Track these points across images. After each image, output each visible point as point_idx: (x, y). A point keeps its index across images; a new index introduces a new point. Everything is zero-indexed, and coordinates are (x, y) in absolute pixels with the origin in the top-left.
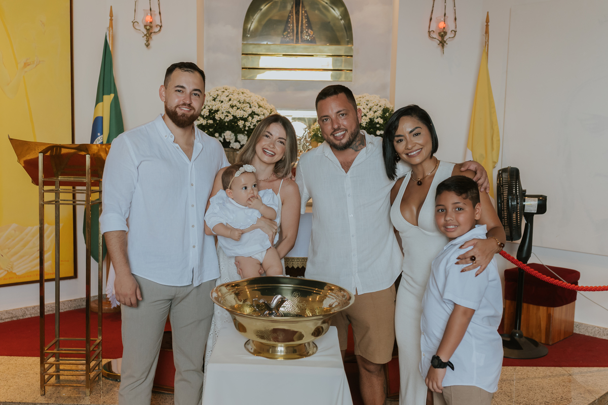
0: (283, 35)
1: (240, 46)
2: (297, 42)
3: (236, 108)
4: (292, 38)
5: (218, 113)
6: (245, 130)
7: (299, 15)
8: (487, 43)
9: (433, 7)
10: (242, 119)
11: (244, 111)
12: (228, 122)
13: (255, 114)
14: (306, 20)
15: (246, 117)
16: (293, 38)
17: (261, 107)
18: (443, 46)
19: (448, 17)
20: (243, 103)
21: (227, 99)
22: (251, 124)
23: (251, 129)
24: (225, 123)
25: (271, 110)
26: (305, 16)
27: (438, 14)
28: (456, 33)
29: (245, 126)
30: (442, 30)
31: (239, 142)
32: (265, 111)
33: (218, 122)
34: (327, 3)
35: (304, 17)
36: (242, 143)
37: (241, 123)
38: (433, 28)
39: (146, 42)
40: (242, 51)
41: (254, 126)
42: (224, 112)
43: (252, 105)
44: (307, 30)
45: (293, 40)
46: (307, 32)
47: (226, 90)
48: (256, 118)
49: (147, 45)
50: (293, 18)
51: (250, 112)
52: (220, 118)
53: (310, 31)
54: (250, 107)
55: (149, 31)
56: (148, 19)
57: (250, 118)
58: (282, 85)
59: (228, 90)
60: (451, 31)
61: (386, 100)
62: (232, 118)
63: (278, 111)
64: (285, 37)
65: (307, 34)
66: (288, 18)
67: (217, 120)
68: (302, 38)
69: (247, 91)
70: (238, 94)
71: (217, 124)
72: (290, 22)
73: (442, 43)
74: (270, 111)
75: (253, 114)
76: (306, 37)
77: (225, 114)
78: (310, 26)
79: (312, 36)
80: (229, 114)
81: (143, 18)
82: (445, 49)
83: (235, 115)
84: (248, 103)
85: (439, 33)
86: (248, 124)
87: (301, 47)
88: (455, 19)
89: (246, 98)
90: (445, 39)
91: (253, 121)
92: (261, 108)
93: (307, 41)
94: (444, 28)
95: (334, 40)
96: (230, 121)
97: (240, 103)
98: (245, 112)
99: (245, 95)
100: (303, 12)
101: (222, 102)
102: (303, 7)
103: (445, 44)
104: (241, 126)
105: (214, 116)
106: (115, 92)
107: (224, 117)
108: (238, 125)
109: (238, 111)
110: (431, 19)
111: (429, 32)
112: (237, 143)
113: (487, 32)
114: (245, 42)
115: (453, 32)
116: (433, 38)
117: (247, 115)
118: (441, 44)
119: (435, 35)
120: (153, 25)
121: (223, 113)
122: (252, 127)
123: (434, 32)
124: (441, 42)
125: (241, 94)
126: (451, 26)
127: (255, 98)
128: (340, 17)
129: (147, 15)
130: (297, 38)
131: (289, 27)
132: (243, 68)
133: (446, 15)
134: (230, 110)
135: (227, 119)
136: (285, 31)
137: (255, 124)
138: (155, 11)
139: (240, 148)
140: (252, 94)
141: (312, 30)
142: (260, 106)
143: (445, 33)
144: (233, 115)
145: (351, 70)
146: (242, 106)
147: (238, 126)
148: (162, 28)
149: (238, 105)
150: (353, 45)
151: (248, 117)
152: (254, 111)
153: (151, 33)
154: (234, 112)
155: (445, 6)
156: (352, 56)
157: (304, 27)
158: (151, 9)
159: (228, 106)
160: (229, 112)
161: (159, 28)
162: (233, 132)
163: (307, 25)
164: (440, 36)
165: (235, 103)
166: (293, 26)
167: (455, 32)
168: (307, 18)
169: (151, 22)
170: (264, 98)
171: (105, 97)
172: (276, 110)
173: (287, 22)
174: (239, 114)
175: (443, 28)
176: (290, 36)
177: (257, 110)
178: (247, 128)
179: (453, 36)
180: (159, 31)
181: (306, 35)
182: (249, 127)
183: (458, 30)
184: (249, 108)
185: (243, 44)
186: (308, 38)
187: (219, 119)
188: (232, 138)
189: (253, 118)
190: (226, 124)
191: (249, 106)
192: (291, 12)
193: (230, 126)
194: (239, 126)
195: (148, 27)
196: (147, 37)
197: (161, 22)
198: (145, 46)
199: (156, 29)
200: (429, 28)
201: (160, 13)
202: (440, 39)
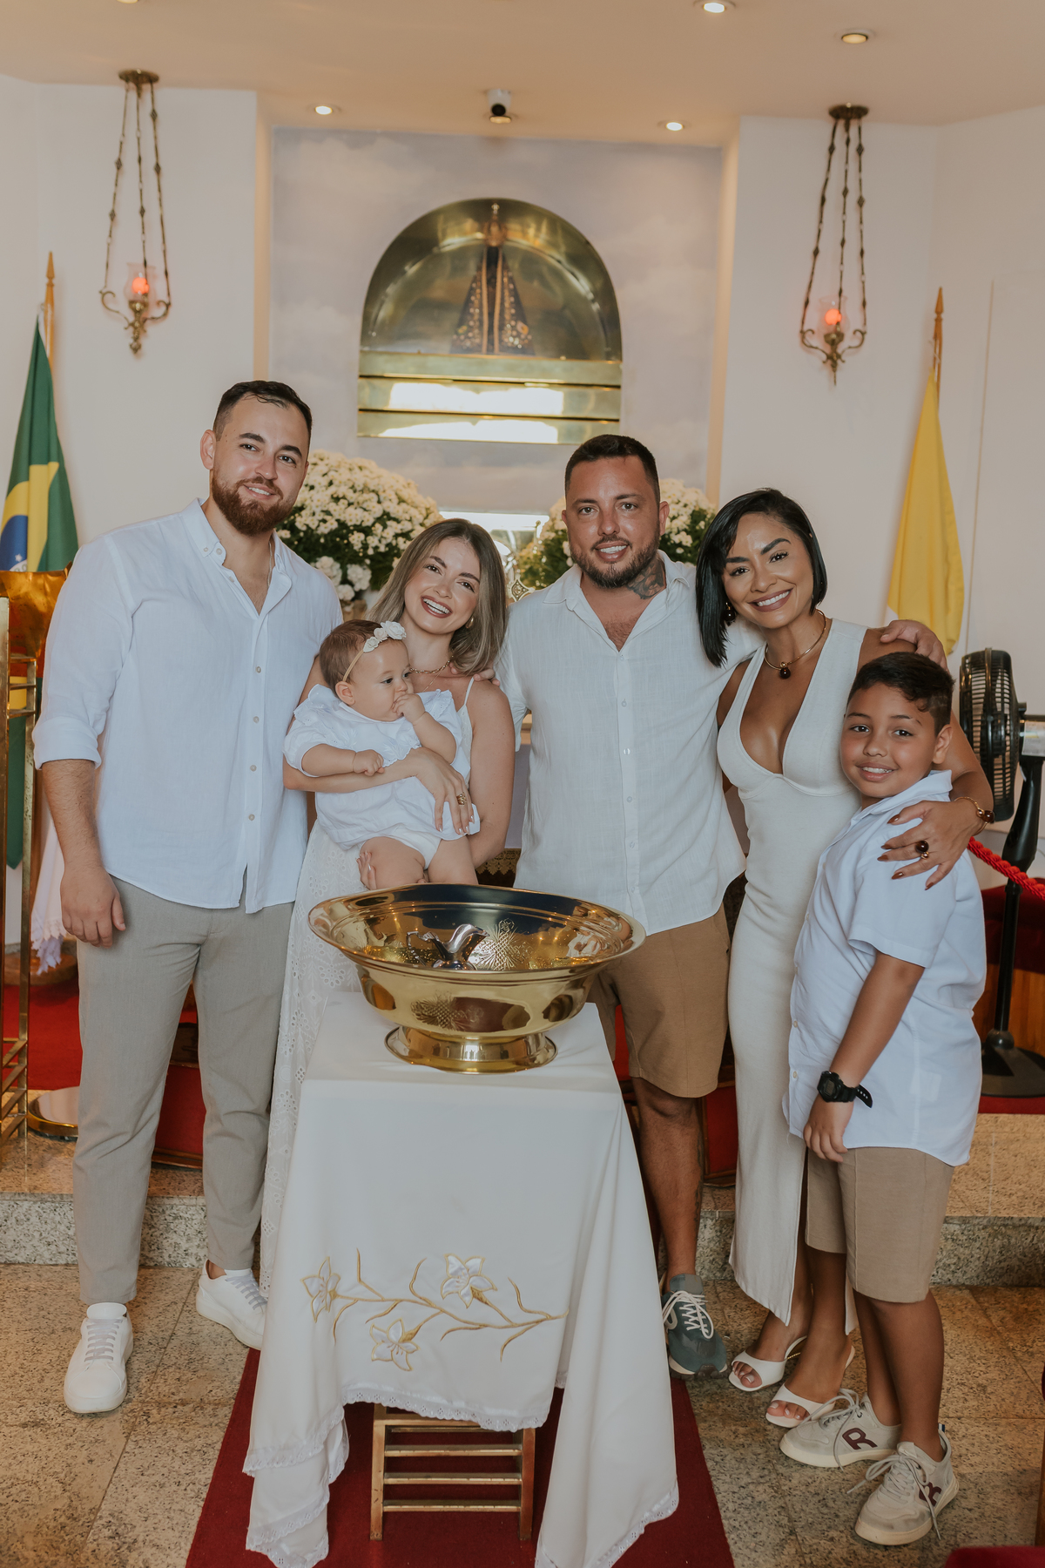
0: (457, 333)
1: (356, 356)
2: (490, 350)
3: (346, 502)
4: (477, 341)
5: (303, 513)
6: (366, 556)
7: (494, 287)
8: (938, 361)
9: (813, 273)
10: (360, 528)
11: (365, 510)
12: (325, 536)
13: (390, 518)
14: (512, 299)
15: (369, 524)
16: (482, 341)
17: (404, 501)
18: (834, 366)
19: (846, 298)
20: (362, 491)
21: (325, 481)
22: (380, 541)
23: (381, 553)
24: (319, 537)
25: (427, 509)
26: (510, 291)
27: (824, 290)
28: (866, 336)
29: (365, 546)
30: (832, 329)
31: (352, 585)
32: (413, 512)
33: (302, 534)
34: (559, 262)
35: (507, 293)
36: (358, 587)
37: (356, 539)
38: (812, 322)
39: (131, 341)
40: (360, 371)
41: (387, 545)
42: (318, 511)
43: (382, 496)
44: (513, 323)
45: (480, 346)
46: (513, 328)
47: (322, 460)
48: (394, 528)
49: (136, 349)
50: (481, 294)
51: (379, 514)
52: (307, 526)
53: (520, 325)
54: (379, 502)
55: (141, 315)
56: (140, 286)
57: (378, 527)
58: (454, 452)
59: (326, 461)
60: (854, 333)
61: (699, 491)
62: (335, 525)
63: (441, 513)
64: (462, 337)
65: (514, 333)
66: (471, 291)
67: (299, 531)
68: (501, 341)
69: (371, 465)
70: (350, 470)
71: (300, 540)
72: (473, 302)
73: (833, 360)
74: (424, 512)
75: (385, 518)
76: (511, 339)
77: (320, 516)
78: (520, 315)
79: (526, 338)
80: (328, 518)
81: (125, 283)
82: (838, 373)
83: (342, 519)
84: (373, 491)
85: (827, 336)
86: (372, 541)
87: (498, 364)
88: (864, 304)
89: (368, 480)
90: (839, 351)
91: (384, 535)
92: (403, 505)
93: (514, 350)
94: (838, 323)
95: (575, 348)
96: (333, 533)
97: (355, 492)
98: (366, 513)
99: (366, 472)
100: (506, 280)
101: (312, 488)
102: (505, 268)
103: (839, 362)
104: (357, 546)
105: (294, 521)
106: (60, 459)
107: (317, 523)
108: (349, 542)
109: (351, 509)
110: (807, 303)
111: (803, 333)
112: (347, 588)
114: (366, 349)
115: (858, 334)
116: (812, 347)
117: (372, 521)
118: (829, 362)
119: (817, 341)
120: (151, 300)
121: (314, 514)
122: (382, 549)
123: (813, 332)
124: (829, 357)
125: (357, 470)
126: (853, 320)
127: (390, 480)
128: (591, 296)
129: (136, 276)
130: (491, 342)
131: (472, 315)
132: (361, 410)
133: (844, 294)
134: (332, 507)
135: (324, 529)
136: (461, 323)
137: (389, 541)
138: (154, 268)
139: (353, 600)
140: (383, 472)
141: (525, 322)
142: (401, 501)
143: (840, 336)
144: (338, 521)
145: (617, 421)
146: (361, 499)
147: (349, 545)
148: (171, 309)
149: (351, 495)
150: (620, 358)
151: (373, 525)
152: (387, 510)
153: (145, 320)
154: (339, 511)
155: (841, 272)
156: (618, 387)
157: (507, 317)
158: (145, 263)
159: (328, 499)
160: (328, 513)
161: (163, 308)
162: (337, 559)
163: (513, 311)
164: (827, 342)
165: (343, 490)
166: (481, 314)
167: (863, 334)
168: (515, 293)
169: (145, 294)
170: (410, 481)
171: (36, 470)
172: (439, 511)
173: (468, 303)
174: (353, 516)
175: (834, 323)
176: (474, 337)
177: (394, 509)
178: (370, 552)
179: (856, 342)
180: (165, 315)
181: (512, 336)
182: (376, 548)
183: (869, 329)
184: (375, 504)
185: (362, 352)
186: (517, 342)
187: (304, 528)
188: (335, 573)
189: (385, 527)
190: (322, 540)
191: (376, 498)
192: (476, 280)
193: (330, 545)
194: (352, 546)
195: (137, 306)
196: (135, 328)
197: (169, 294)
198: (129, 352)
199: (157, 312)
200: (803, 323)
201: (166, 273)
202: (828, 349)
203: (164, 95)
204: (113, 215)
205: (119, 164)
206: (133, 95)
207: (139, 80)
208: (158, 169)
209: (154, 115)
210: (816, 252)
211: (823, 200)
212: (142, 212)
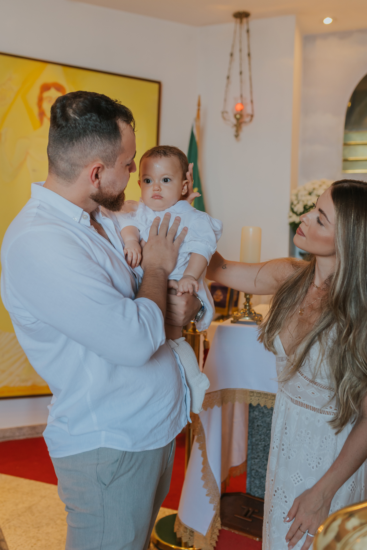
1: (342, 134)
39: (235, 133)
55: (240, 121)
56: (239, 107)
81: (232, 107)
114: (348, 131)
120: (244, 113)
129: (237, 102)
132: (344, 161)
138: (246, 99)
148: (255, 119)
153: (242, 123)
158: (241, 96)
161: (250, 117)
169: (241, 110)
180: (250, 121)
185: (345, 132)
195: (238, 116)
196: (237, 127)
197: (253, 110)
198: (233, 138)
199: (247, 119)
201: (252, 102)
203: (253, 23)
204: (228, 78)
205: (232, 55)
206: (238, 25)
207: (242, 16)
208: (249, 55)
209: (248, 31)
212: (241, 73)
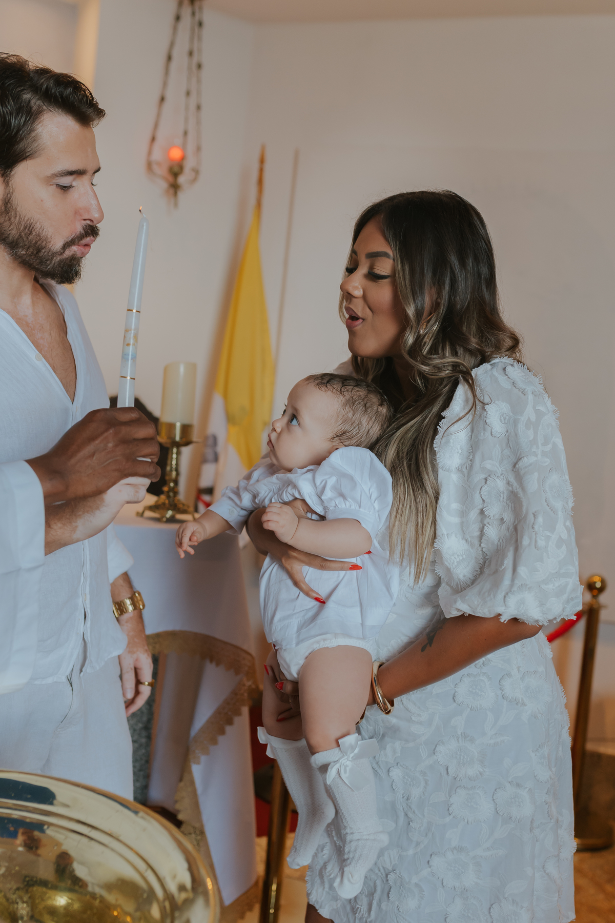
8: (259, 201)
9: (158, 115)
18: (175, 194)
27: (169, 130)
28: (199, 175)
30: (175, 163)
38: (157, 155)
60: (191, 169)
73: (175, 187)
82: (178, 200)
85: (169, 168)
90: (179, 182)
94: (183, 158)
103: (179, 191)
110: (153, 139)
111: (149, 163)
113: (260, 181)
115: (194, 171)
116: (156, 175)
118: (172, 191)
119: (162, 171)
123: (158, 162)
124: (171, 186)
126: (191, 158)
143: (181, 170)
155: (186, 118)
164: (170, 173)
167: (197, 172)
175: (177, 158)
179: (193, 177)
183: (202, 169)
200: (150, 153)
202: (171, 179)
210: (162, 99)
211: (169, 58)
